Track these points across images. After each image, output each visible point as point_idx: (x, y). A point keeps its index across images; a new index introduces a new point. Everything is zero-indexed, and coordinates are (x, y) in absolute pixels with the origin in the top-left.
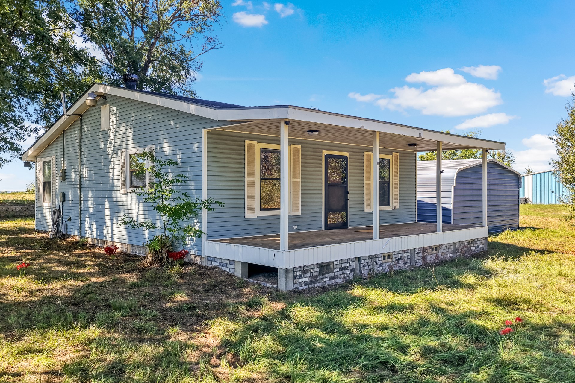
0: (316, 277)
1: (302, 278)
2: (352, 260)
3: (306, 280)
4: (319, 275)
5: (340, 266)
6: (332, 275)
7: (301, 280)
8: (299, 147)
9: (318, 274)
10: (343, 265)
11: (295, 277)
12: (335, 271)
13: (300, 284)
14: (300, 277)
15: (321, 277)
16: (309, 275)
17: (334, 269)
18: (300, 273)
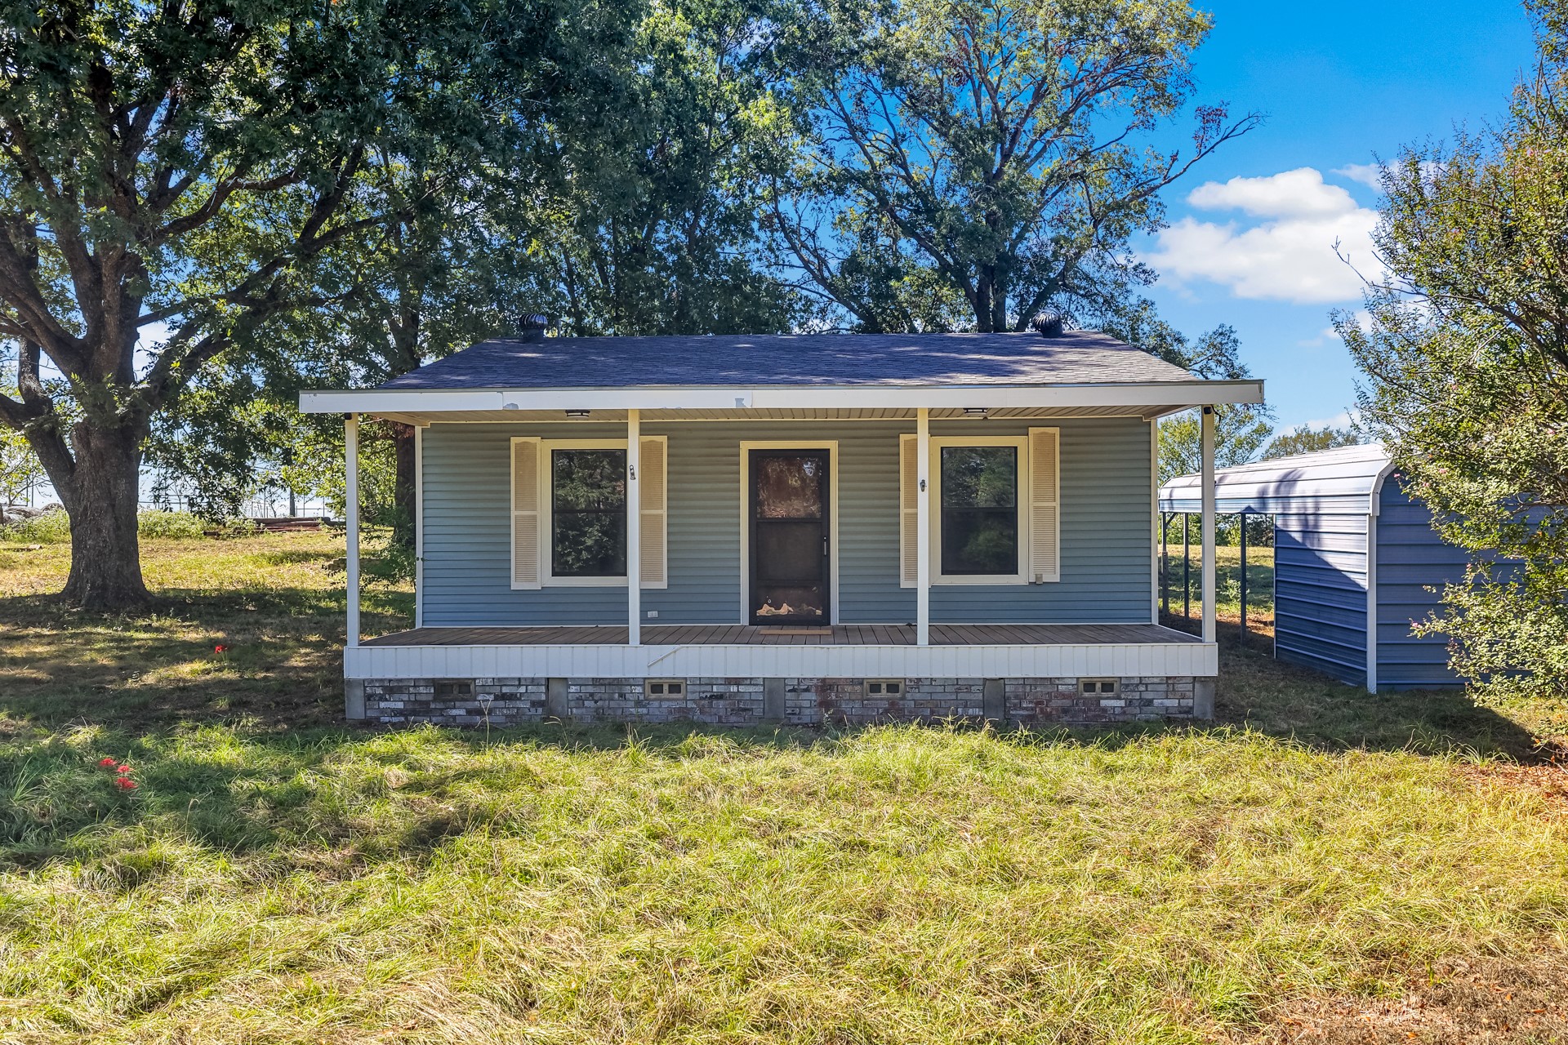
0: (427, 703)
1: (386, 700)
2: (534, 681)
3: (400, 705)
4: (435, 700)
5: (497, 690)
6: (470, 705)
7: (383, 705)
8: (663, 439)
9: (430, 698)
10: (505, 690)
11: (369, 697)
12: (480, 698)
13: (383, 711)
14: (382, 698)
15: (440, 706)
16: (405, 697)
17: (477, 694)
18: (379, 691)
